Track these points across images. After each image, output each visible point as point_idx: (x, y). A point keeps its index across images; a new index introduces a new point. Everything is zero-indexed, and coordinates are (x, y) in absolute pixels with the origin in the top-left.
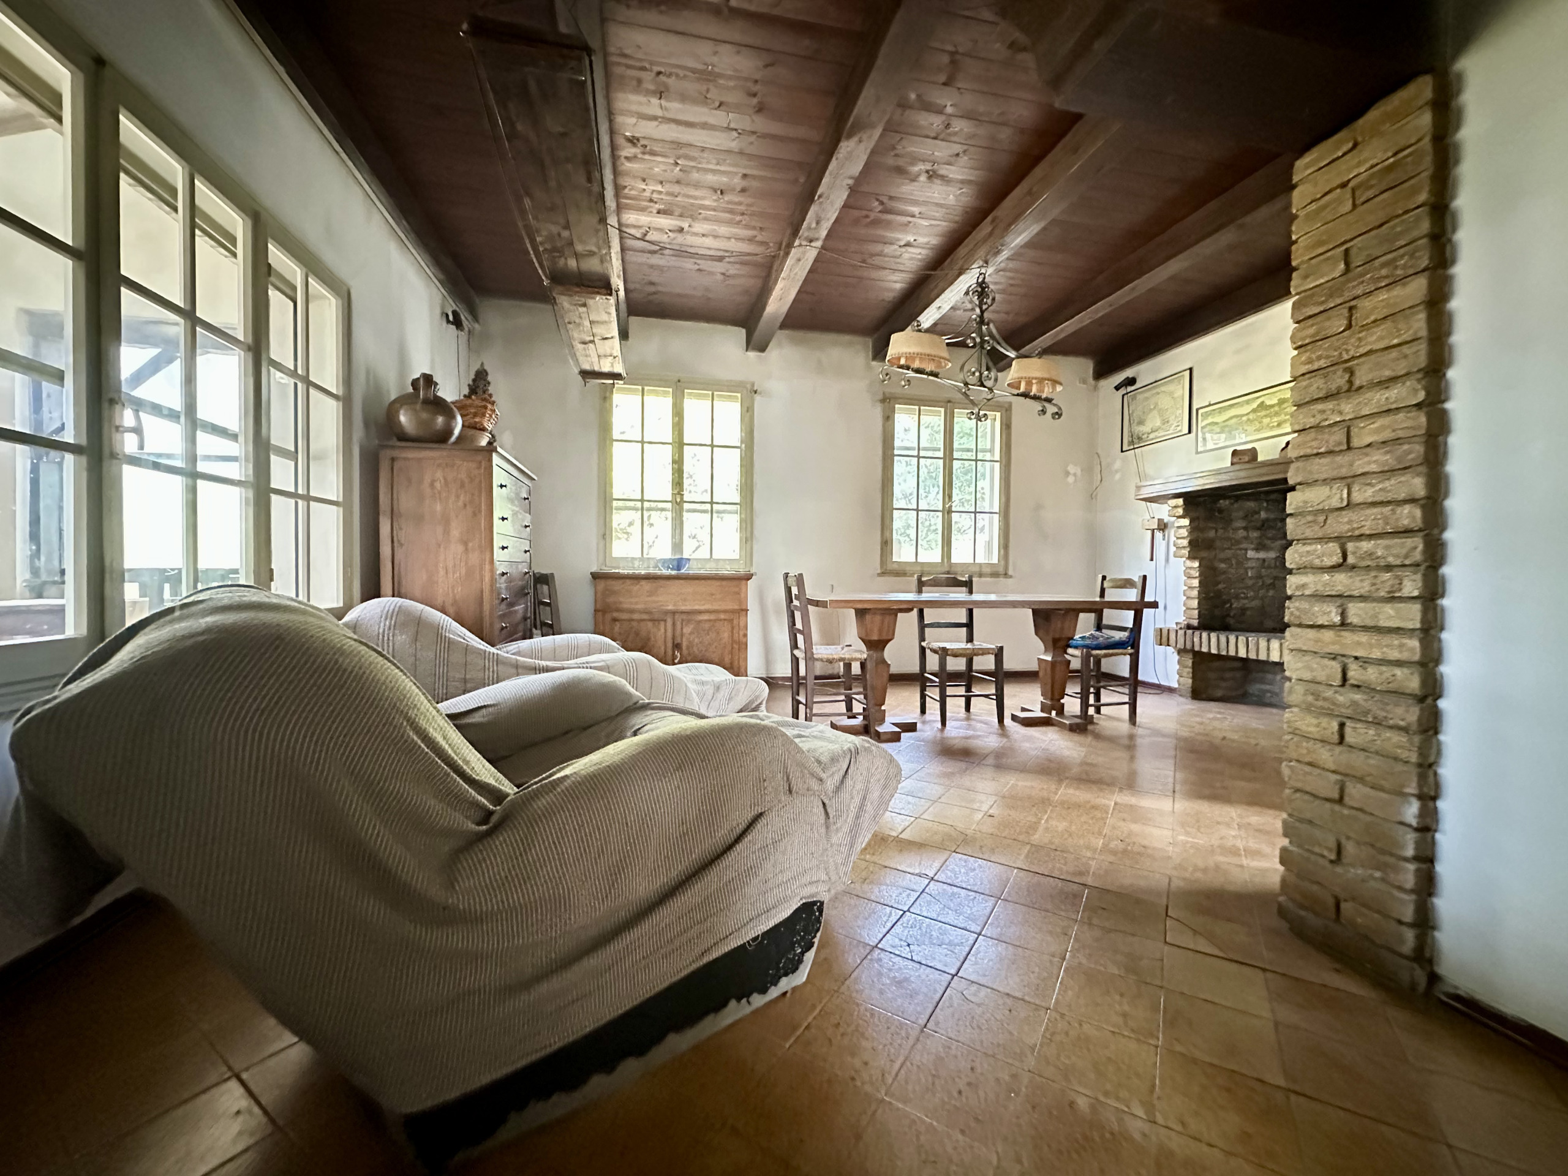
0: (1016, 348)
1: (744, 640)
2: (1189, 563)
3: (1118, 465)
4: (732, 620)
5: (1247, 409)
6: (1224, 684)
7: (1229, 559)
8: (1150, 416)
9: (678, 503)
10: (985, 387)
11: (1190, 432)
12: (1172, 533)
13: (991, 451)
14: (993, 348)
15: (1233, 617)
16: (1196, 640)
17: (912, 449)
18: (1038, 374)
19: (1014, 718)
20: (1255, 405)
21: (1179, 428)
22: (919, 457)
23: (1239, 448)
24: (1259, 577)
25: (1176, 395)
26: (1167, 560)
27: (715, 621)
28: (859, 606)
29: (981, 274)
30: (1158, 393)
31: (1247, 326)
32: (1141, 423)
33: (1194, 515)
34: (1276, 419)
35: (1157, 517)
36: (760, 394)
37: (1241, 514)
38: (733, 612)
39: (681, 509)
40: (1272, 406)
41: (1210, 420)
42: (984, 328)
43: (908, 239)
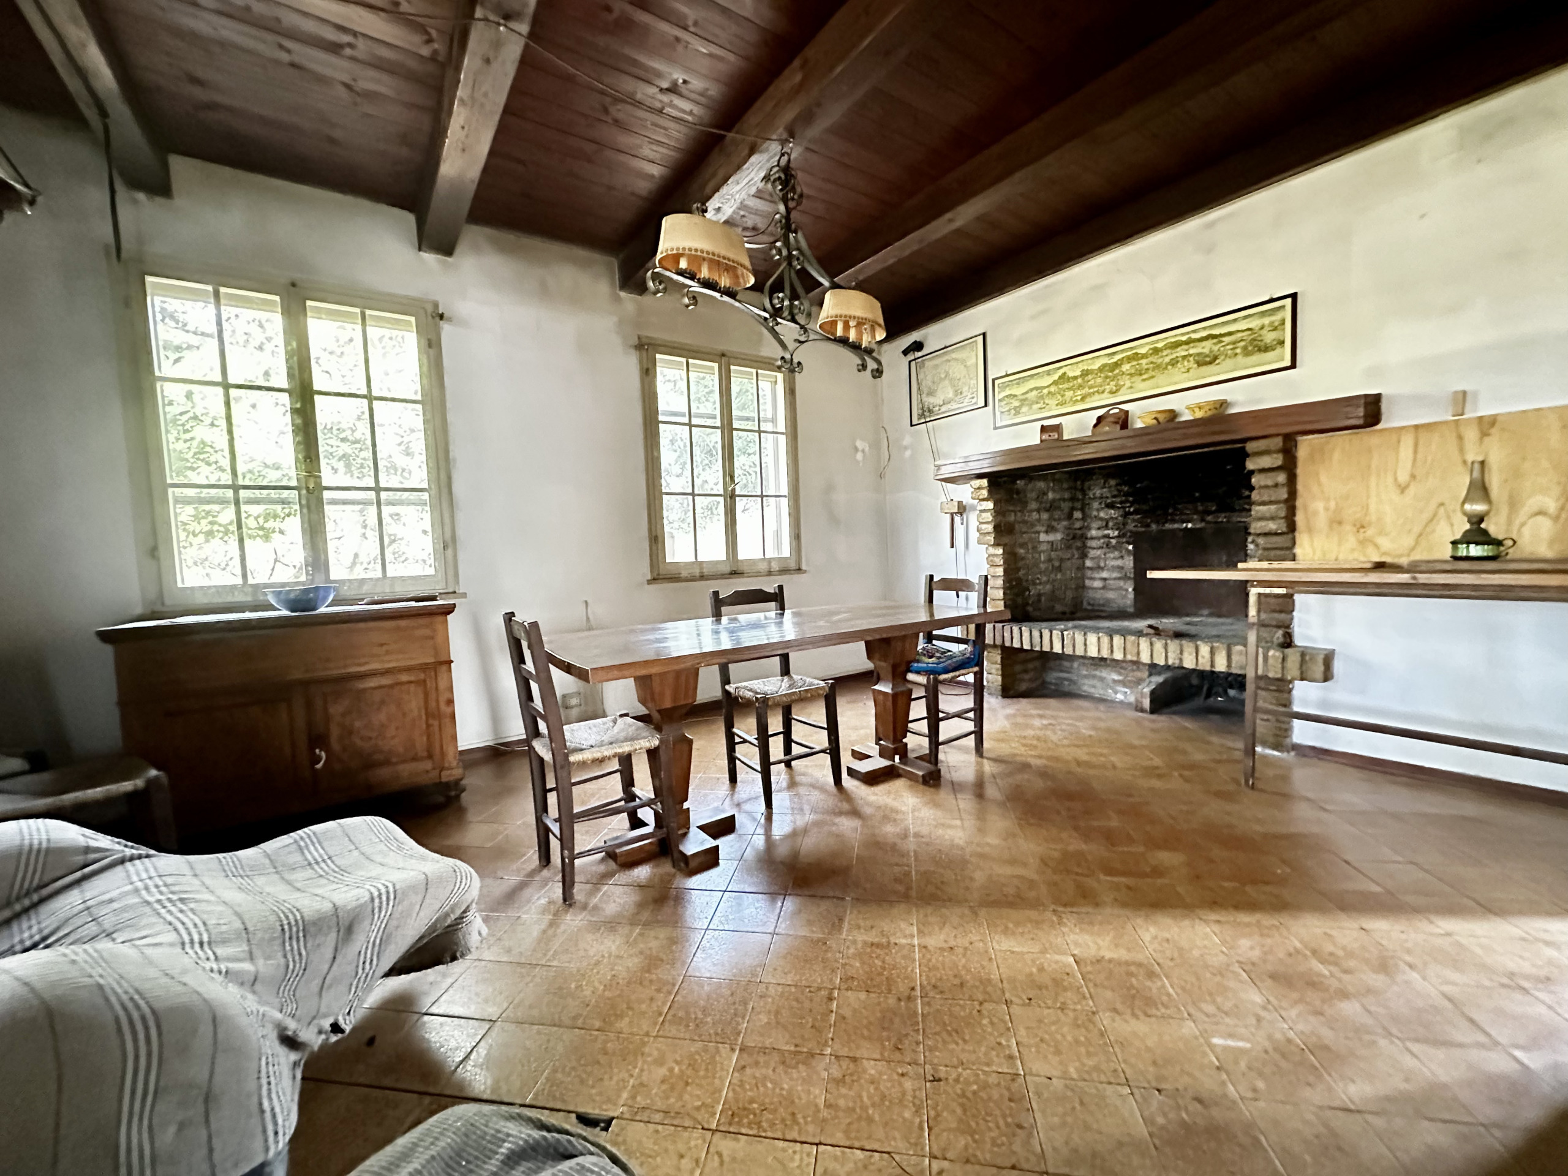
0: (831, 275)
1: (448, 710)
2: (992, 550)
3: (907, 441)
4: (425, 681)
5: (1048, 380)
6: (1027, 677)
7: (1026, 544)
8: (941, 386)
9: (310, 489)
10: (796, 322)
11: (986, 405)
12: (973, 518)
13: (774, 420)
14: (803, 270)
15: (1031, 605)
16: (1007, 635)
17: (683, 415)
18: (859, 313)
19: (851, 772)
20: (1056, 377)
21: (974, 401)
22: (690, 425)
23: (1046, 423)
24: (1050, 560)
25: (968, 364)
26: (967, 546)
27: (391, 686)
28: (643, 672)
29: (783, 155)
30: (949, 361)
31: (1047, 286)
32: (931, 393)
33: (998, 496)
34: (1079, 393)
35: (956, 499)
36: (450, 320)
37: (1034, 495)
38: (424, 667)
39: (320, 502)
40: (1075, 378)
41: (1008, 392)
42: (792, 236)
43: (675, 76)
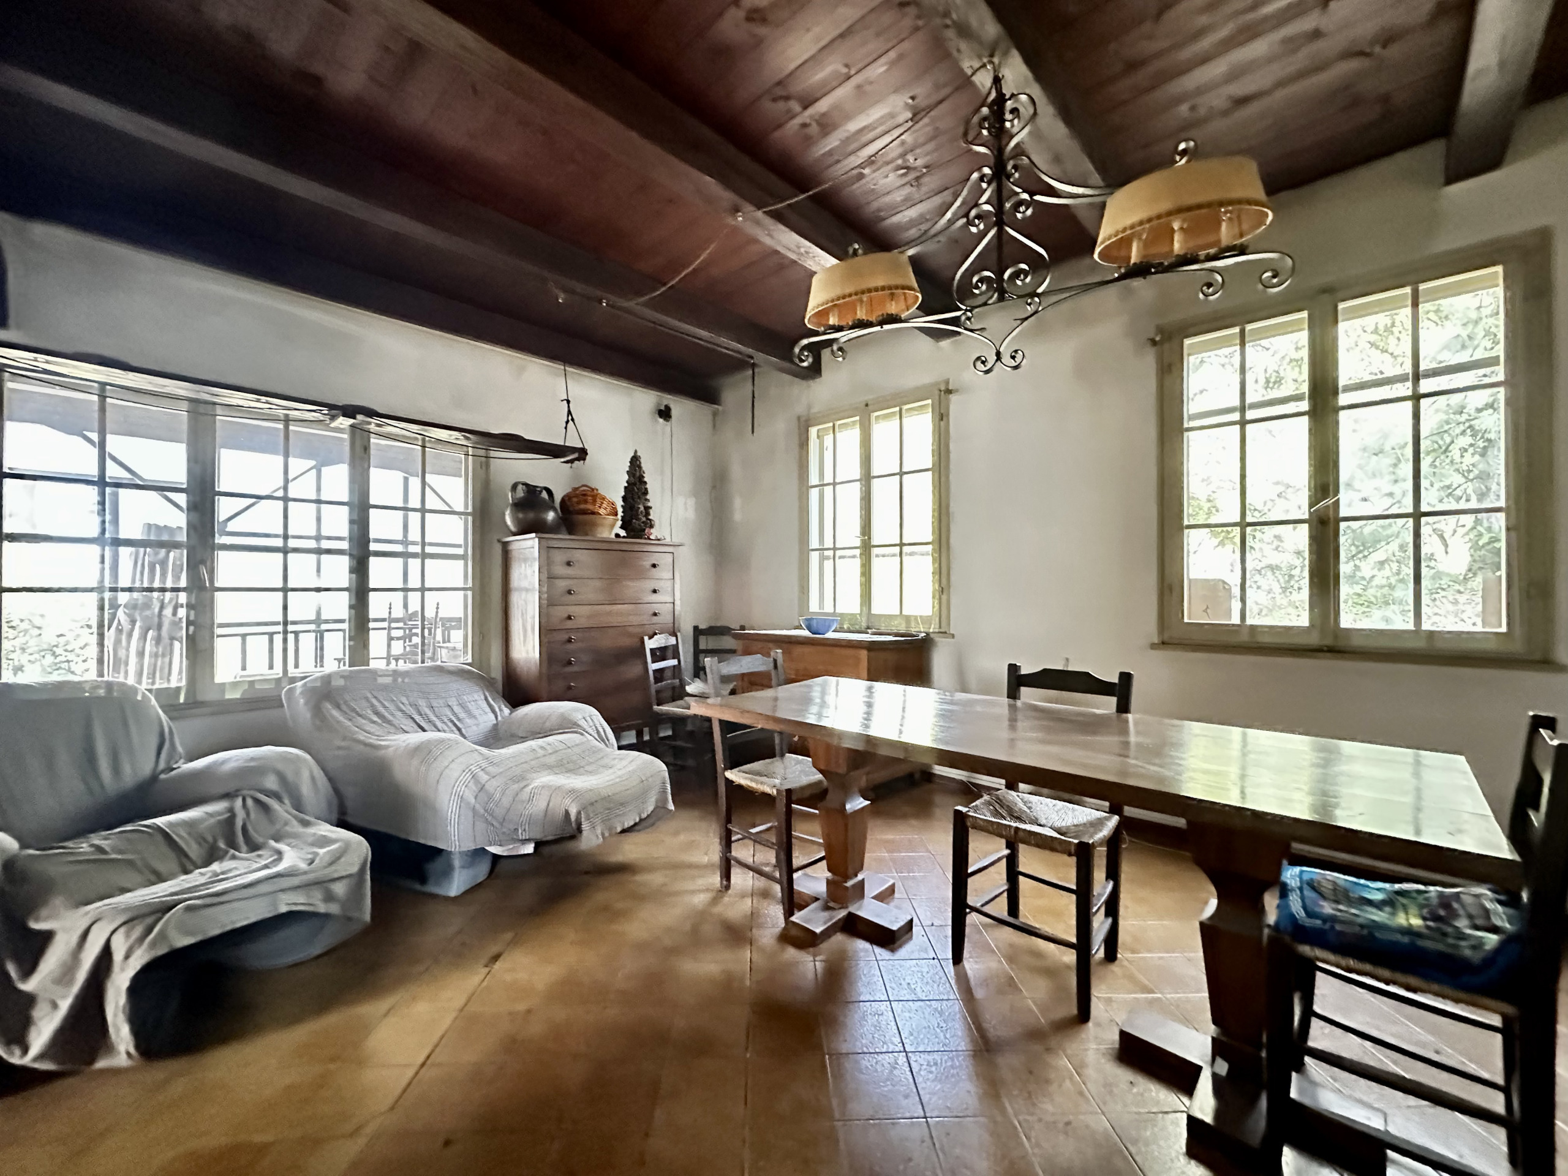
9: (867, 547)
22: (1243, 422)
36: (957, 391)
39: (870, 556)
